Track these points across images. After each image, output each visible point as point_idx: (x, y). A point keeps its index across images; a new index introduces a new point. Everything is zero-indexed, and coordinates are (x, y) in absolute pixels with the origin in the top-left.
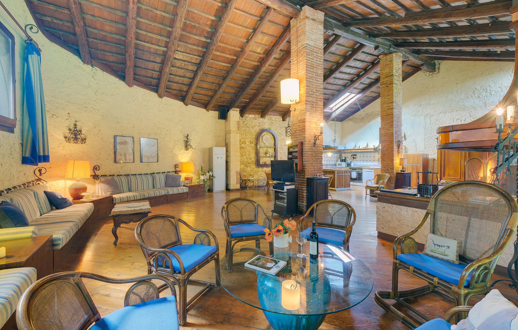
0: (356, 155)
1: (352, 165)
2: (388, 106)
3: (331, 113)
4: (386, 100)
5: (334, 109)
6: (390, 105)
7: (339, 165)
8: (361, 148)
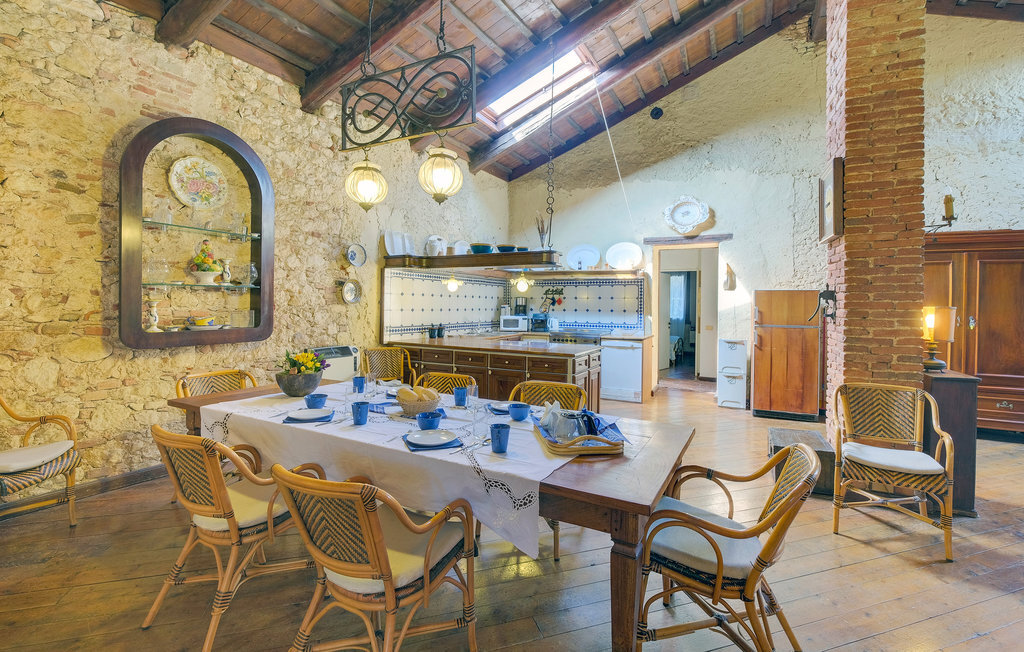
0: (560, 292)
1: (554, 325)
2: (888, 50)
3: (495, 137)
4: (878, 22)
5: (507, 121)
6: (901, 45)
7: (507, 323)
8: (584, 269)
